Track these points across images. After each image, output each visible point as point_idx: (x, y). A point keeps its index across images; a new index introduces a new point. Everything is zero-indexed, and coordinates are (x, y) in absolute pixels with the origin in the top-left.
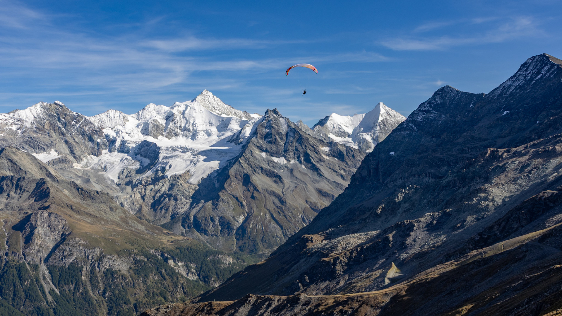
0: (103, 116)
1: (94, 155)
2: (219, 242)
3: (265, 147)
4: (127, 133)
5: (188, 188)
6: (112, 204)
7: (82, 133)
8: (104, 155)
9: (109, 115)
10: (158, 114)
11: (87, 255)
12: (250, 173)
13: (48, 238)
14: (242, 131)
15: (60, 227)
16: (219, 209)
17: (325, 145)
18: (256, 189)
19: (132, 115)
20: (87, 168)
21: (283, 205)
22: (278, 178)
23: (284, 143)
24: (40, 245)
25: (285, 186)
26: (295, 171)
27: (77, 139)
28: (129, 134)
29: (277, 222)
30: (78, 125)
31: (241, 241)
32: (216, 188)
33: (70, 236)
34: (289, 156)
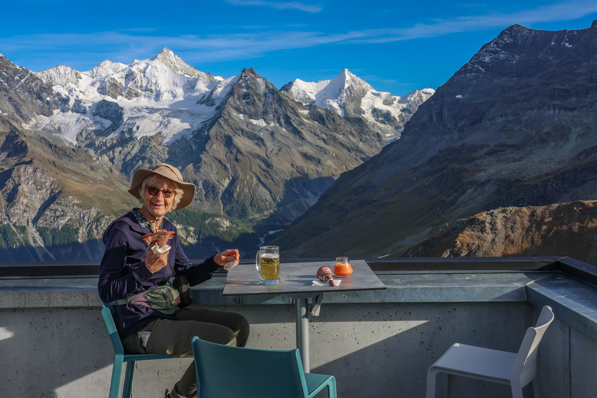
0: (52, 71)
1: (44, 115)
2: (205, 207)
3: (242, 108)
4: (81, 92)
5: (163, 151)
6: (92, 163)
7: (28, 90)
8: (56, 116)
9: (59, 71)
10: (116, 72)
11: (82, 215)
12: (231, 134)
13: (34, 196)
14: (214, 92)
15: (48, 184)
16: (201, 172)
17: (304, 108)
18: (239, 151)
19: (85, 72)
20: (38, 129)
21: (269, 168)
22: (260, 141)
23: (263, 104)
24: (26, 204)
25: (268, 149)
26: (276, 134)
27: (22, 97)
28: (83, 93)
29: (265, 186)
30: (23, 81)
31: (228, 205)
32: (194, 150)
33: (62, 195)
34: (269, 119)
